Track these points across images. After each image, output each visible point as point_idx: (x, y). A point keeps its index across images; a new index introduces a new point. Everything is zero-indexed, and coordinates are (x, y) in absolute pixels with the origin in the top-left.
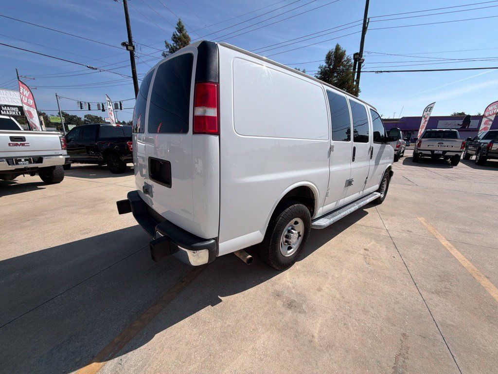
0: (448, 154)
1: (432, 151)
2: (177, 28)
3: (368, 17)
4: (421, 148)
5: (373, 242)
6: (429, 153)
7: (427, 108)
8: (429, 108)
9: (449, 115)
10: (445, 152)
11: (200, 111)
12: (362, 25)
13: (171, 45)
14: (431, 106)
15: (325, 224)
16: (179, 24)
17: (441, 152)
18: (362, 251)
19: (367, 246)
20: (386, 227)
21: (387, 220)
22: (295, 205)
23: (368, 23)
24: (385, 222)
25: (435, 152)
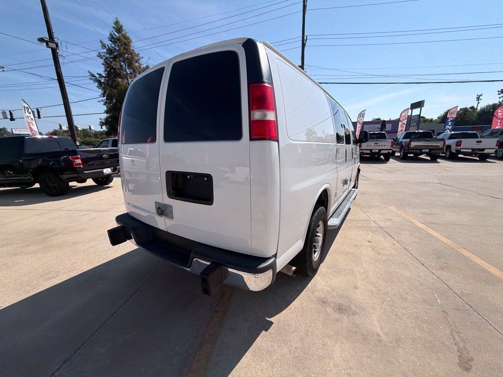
0: (382, 152)
1: (371, 150)
2: (114, 28)
3: (305, 35)
4: (362, 148)
5: (370, 234)
6: (369, 152)
7: (360, 114)
8: (362, 115)
9: (370, 120)
10: (380, 150)
11: (257, 115)
12: (301, 42)
13: (108, 46)
14: (363, 112)
15: (337, 223)
16: (117, 23)
17: (377, 151)
18: (368, 244)
19: (369, 238)
20: (372, 218)
21: (368, 212)
22: (320, 208)
23: (306, 40)
24: (368, 214)
25: (373, 151)
